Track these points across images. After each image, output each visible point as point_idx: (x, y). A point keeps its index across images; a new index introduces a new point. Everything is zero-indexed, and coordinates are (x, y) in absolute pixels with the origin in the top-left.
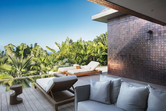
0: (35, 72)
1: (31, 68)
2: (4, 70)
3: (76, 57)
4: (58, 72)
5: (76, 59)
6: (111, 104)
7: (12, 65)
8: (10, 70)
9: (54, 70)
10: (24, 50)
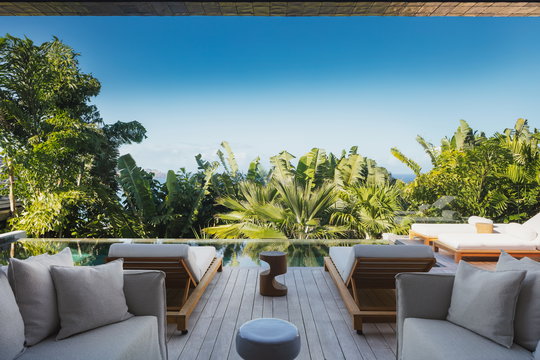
0: (342, 229)
1: (333, 216)
2: (267, 217)
3: (484, 194)
4: (410, 237)
5: (483, 199)
6: (511, 348)
7: (285, 207)
8: (279, 217)
9: (399, 230)
10: (320, 167)
